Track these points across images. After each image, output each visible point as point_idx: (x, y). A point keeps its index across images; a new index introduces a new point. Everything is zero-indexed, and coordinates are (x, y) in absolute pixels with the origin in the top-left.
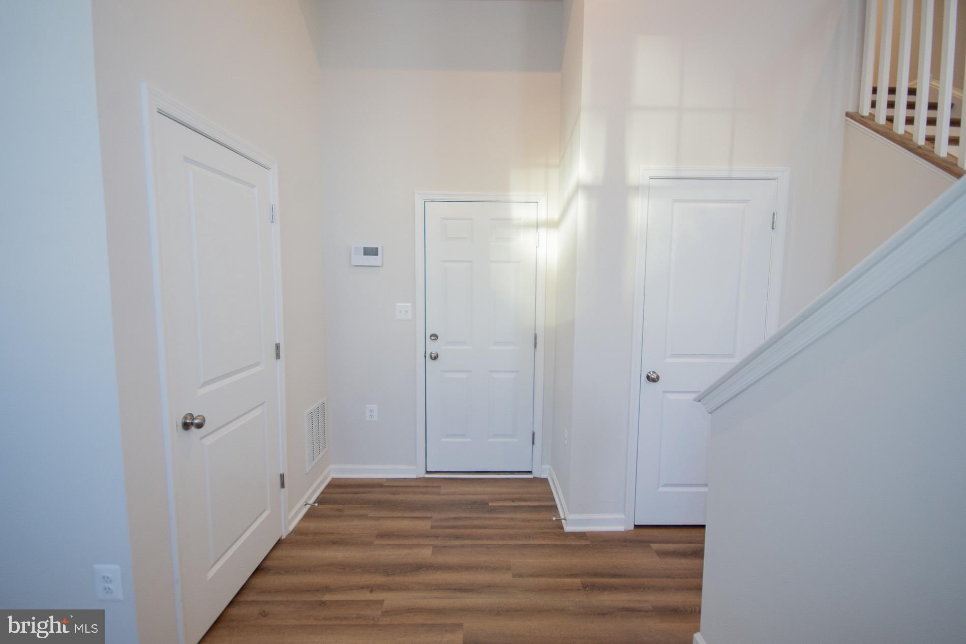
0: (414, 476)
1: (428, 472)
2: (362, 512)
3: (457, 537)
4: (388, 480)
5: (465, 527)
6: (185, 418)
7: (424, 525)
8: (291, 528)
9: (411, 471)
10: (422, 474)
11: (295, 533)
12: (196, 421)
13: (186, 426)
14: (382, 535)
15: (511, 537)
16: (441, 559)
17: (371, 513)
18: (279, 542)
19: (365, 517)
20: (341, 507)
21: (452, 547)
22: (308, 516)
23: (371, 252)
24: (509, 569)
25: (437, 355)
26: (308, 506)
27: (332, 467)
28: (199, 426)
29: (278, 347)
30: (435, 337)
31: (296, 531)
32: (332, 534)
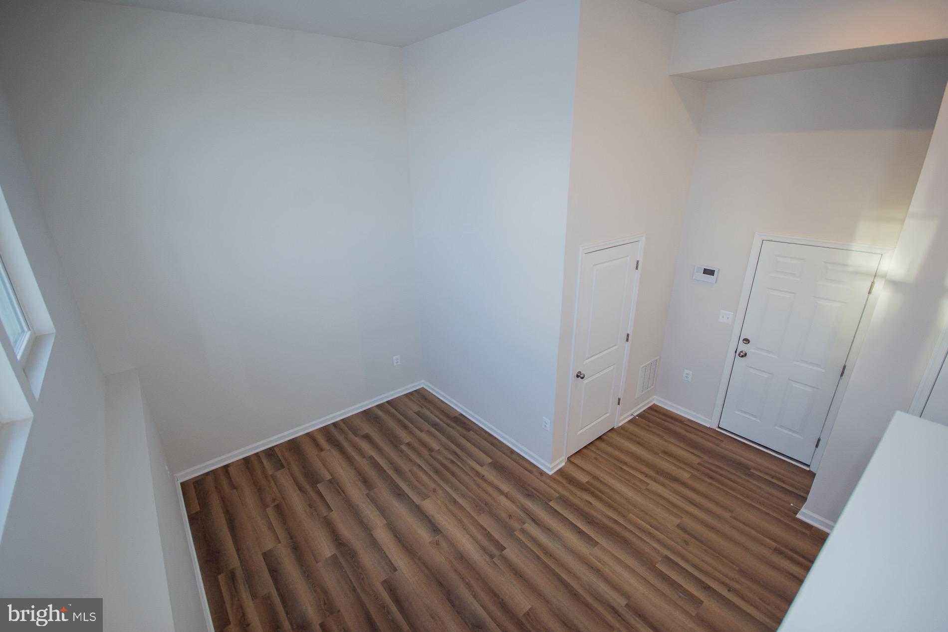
0: (708, 426)
1: (719, 427)
2: (661, 433)
3: (711, 478)
4: (689, 420)
5: (721, 475)
6: (578, 373)
7: (695, 460)
8: (620, 424)
9: (708, 421)
10: (715, 427)
11: (622, 428)
12: (581, 376)
13: (578, 376)
14: (666, 453)
15: (748, 497)
16: (692, 483)
17: (666, 437)
18: (612, 429)
19: (662, 437)
20: (651, 424)
21: (703, 481)
22: (631, 421)
23: (709, 272)
24: (731, 511)
25: (746, 355)
26: (633, 417)
27: (655, 397)
28: (582, 378)
29: (628, 335)
30: (747, 341)
31: (622, 427)
32: (639, 438)
